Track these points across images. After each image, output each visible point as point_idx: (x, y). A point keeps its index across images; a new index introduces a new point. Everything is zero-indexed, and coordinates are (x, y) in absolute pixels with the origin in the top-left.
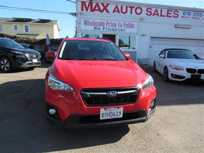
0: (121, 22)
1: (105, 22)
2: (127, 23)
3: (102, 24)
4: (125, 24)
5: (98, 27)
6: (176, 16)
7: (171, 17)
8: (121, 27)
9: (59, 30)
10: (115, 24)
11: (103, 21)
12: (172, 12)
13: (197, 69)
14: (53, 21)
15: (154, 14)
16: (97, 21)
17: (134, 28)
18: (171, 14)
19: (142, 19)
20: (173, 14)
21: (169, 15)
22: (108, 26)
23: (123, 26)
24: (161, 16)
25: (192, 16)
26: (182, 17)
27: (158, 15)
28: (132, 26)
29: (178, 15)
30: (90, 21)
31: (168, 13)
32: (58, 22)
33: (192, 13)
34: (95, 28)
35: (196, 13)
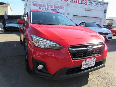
0: (56, 5)
1: (46, 4)
2: (59, 6)
3: (44, 6)
4: (58, 7)
5: (42, 7)
6: (86, 4)
7: (83, 4)
8: (56, 8)
9: (11, 10)
10: (53, 6)
11: (45, 4)
12: (84, 1)
13: (104, 33)
14: (7, 4)
15: (75, 2)
16: (41, 4)
17: (63, 9)
18: (83, 2)
19: (68, 4)
20: (84, 3)
21: (82, 3)
22: (48, 7)
23: (57, 8)
24: (78, 3)
25: (94, 4)
26: (89, 4)
27: (76, 2)
28: (62, 8)
29: (87, 3)
30: (37, 3)
31: (82, 2)
32: (10, 5)
33: (94, 2)
34: (40, 8)
35: (96, 2)
